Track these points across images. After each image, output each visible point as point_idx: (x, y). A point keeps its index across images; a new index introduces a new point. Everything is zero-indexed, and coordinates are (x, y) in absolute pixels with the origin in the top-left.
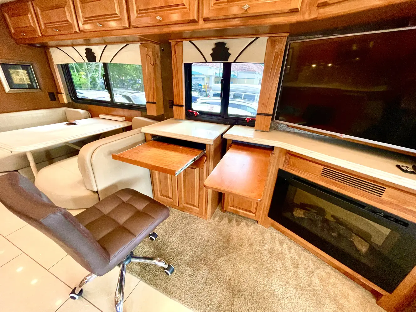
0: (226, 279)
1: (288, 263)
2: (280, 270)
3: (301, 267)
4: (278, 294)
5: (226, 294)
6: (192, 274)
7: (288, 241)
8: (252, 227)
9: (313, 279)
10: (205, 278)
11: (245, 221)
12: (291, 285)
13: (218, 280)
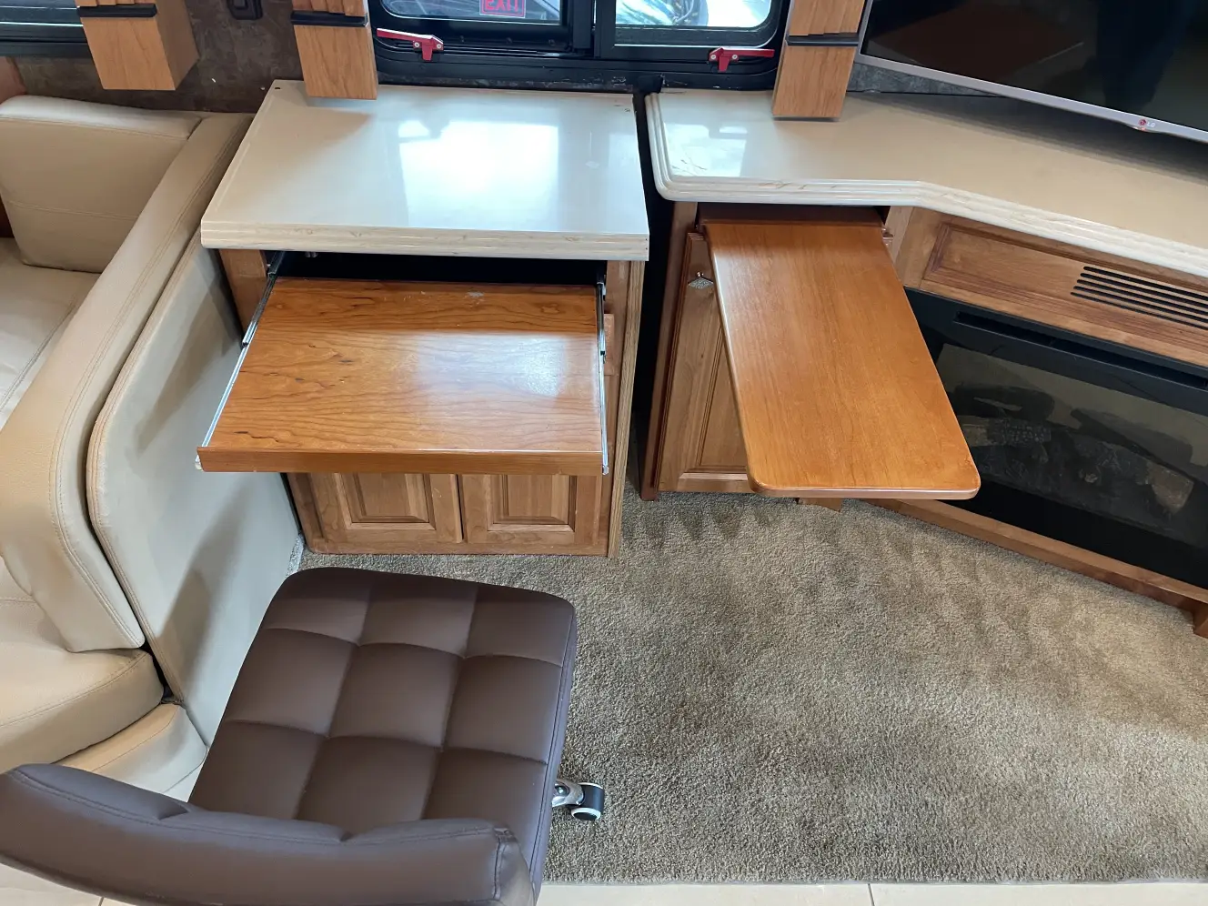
0: (789, 743)
1: (949, 611)
2: (934, 646)
3: (989, 607)
4: (955, 719)
5: (812, 788)
6: (674, 779)
7: (921, 535)
8: (786, 522)
9: (1031, 632)
10: (723, 770)
11: (749, 508)
12: (982, 677)
13: (766, 758)
